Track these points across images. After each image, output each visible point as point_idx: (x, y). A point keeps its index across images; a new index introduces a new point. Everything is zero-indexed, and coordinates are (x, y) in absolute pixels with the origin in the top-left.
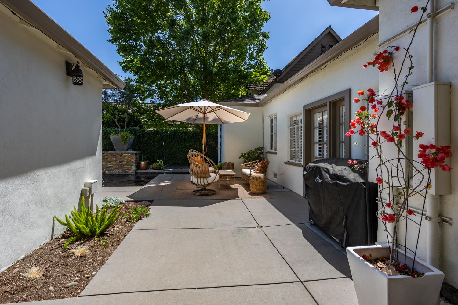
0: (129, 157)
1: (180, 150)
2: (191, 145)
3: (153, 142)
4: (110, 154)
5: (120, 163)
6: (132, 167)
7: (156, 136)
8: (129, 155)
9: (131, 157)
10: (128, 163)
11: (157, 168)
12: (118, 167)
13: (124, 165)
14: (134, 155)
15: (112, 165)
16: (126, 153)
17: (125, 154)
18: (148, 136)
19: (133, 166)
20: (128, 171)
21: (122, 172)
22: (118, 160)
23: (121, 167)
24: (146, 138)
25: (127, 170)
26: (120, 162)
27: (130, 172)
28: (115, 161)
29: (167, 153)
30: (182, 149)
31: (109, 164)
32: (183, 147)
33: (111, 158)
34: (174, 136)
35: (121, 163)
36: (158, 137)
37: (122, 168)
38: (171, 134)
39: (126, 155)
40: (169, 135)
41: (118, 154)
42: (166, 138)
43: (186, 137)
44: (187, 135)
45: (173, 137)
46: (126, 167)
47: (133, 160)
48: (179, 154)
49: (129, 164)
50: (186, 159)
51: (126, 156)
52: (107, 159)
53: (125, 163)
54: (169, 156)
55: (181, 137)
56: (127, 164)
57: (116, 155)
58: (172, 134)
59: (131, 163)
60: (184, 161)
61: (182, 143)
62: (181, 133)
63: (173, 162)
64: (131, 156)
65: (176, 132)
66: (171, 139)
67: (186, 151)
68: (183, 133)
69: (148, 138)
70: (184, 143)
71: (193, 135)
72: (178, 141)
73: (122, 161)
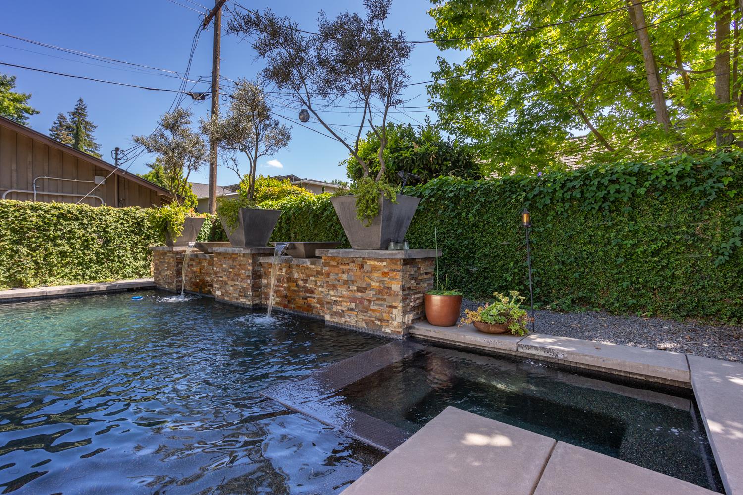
0: (385, 274)
1: (609, 247)
2: (672, 223)
3: (500, 219)
4: (333, 259)
5: (360, 294)
6: (395, 311)
7: (509, 197)
8: (385, 264)
9: (392, 275)
10: (380, 296)
11: (492, 329)
12: (353, 305)
13: (370, 302)
14: (399, 267)
15: (340, 297)
16: (375, 259)
17: (372, 263)
18: (483, 200)
19: (396, 308)
20: (381, 326)
21: (363, 324)
22: (353, 282)
23: (363, 307)
24: (477, 207)
25: (379, 320)
26: (359, 290)
27: (388, 331)
28: (346, 282)
29: (552, 259)
30: (620, 246)
31: (332, 292)
32: (626, 237)
33: (337, 274)
34: (582, 192)
35: (361, 292)
36: (517, 201)
37: (365, 310)
38: (569, 185)
39: (376, 263)
40: (562, 187)
41: (353, 262)
42: (548, 202)
43: (642, 191)
44: (647, 184)
45: (578, 196)
46: (376, 308)
47: (396, 287)
48: (606, 263)
49: (384, 300)
50: (639, 289)
51: (374, 269)
52: (328, 275)
53: (371, 293)
54: (560, 270)
55: (618, 191)
56: (378, 299)
57: (348, 265)
58: (574, 183)
59: (390, 295)
60: (632, 296)
61: (619, 218)
62: (614, 177)
63: (580, 294)
64: (391, 270)
65: (591, 173)
66: (567, 205)
67: (639, 250)
68: (624, 174)
69: (483, 205)
70: (632, 218)
71: (680, 177)
72: (601, 209)
73: (364, 285)
